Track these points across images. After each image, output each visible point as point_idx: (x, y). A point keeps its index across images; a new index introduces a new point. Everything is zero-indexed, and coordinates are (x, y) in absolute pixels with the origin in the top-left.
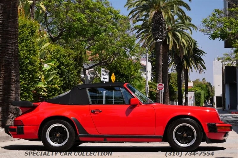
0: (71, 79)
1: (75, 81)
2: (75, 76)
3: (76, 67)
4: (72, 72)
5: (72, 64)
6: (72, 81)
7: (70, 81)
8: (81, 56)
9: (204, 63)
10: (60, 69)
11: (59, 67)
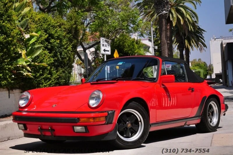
0: (64, 55)
1: (70, 58)
2: (70, 52)
3: (70, 40)
4: (65, 47)
5: (64, 37)
6: (65, 58)
7: (62, 58)
8: (76, 27)
9: (205, 42)
10: (49, 43)
11: (47, 40)
